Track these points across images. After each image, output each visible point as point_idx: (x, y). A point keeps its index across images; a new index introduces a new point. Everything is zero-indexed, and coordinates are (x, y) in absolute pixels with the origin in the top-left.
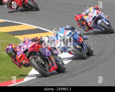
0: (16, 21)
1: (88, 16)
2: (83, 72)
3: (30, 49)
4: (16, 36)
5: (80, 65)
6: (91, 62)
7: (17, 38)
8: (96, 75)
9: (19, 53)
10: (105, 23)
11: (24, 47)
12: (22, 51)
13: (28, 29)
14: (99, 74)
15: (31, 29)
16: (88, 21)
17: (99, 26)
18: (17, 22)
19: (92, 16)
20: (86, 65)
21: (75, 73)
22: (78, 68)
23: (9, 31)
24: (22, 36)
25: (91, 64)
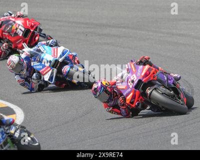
3: (145, 79)
9: (127, 92)
11: (132, 79)
12: (131, 87)
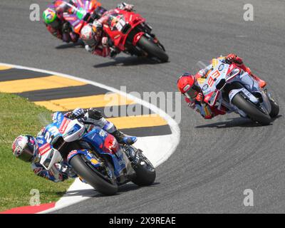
0: (38, 68)
1: (206, 78)
2: (195, 185)
4: (38, 103)
5: (186, 171)
6: (212, 162)
7: (40, 107)
8: (225, 192)
10: (247, 99)
13: (66, 86)
14: (232, 191)
15: (72, 87)
16: (206, 91)
17: (232, 105)
18: (41, 68)
19: (215, 80)
20: (200, 169)
21: (175, 188)
22: (181, 177)
23: (21, 91)
24: (52, 101)
25: (212, 168)
